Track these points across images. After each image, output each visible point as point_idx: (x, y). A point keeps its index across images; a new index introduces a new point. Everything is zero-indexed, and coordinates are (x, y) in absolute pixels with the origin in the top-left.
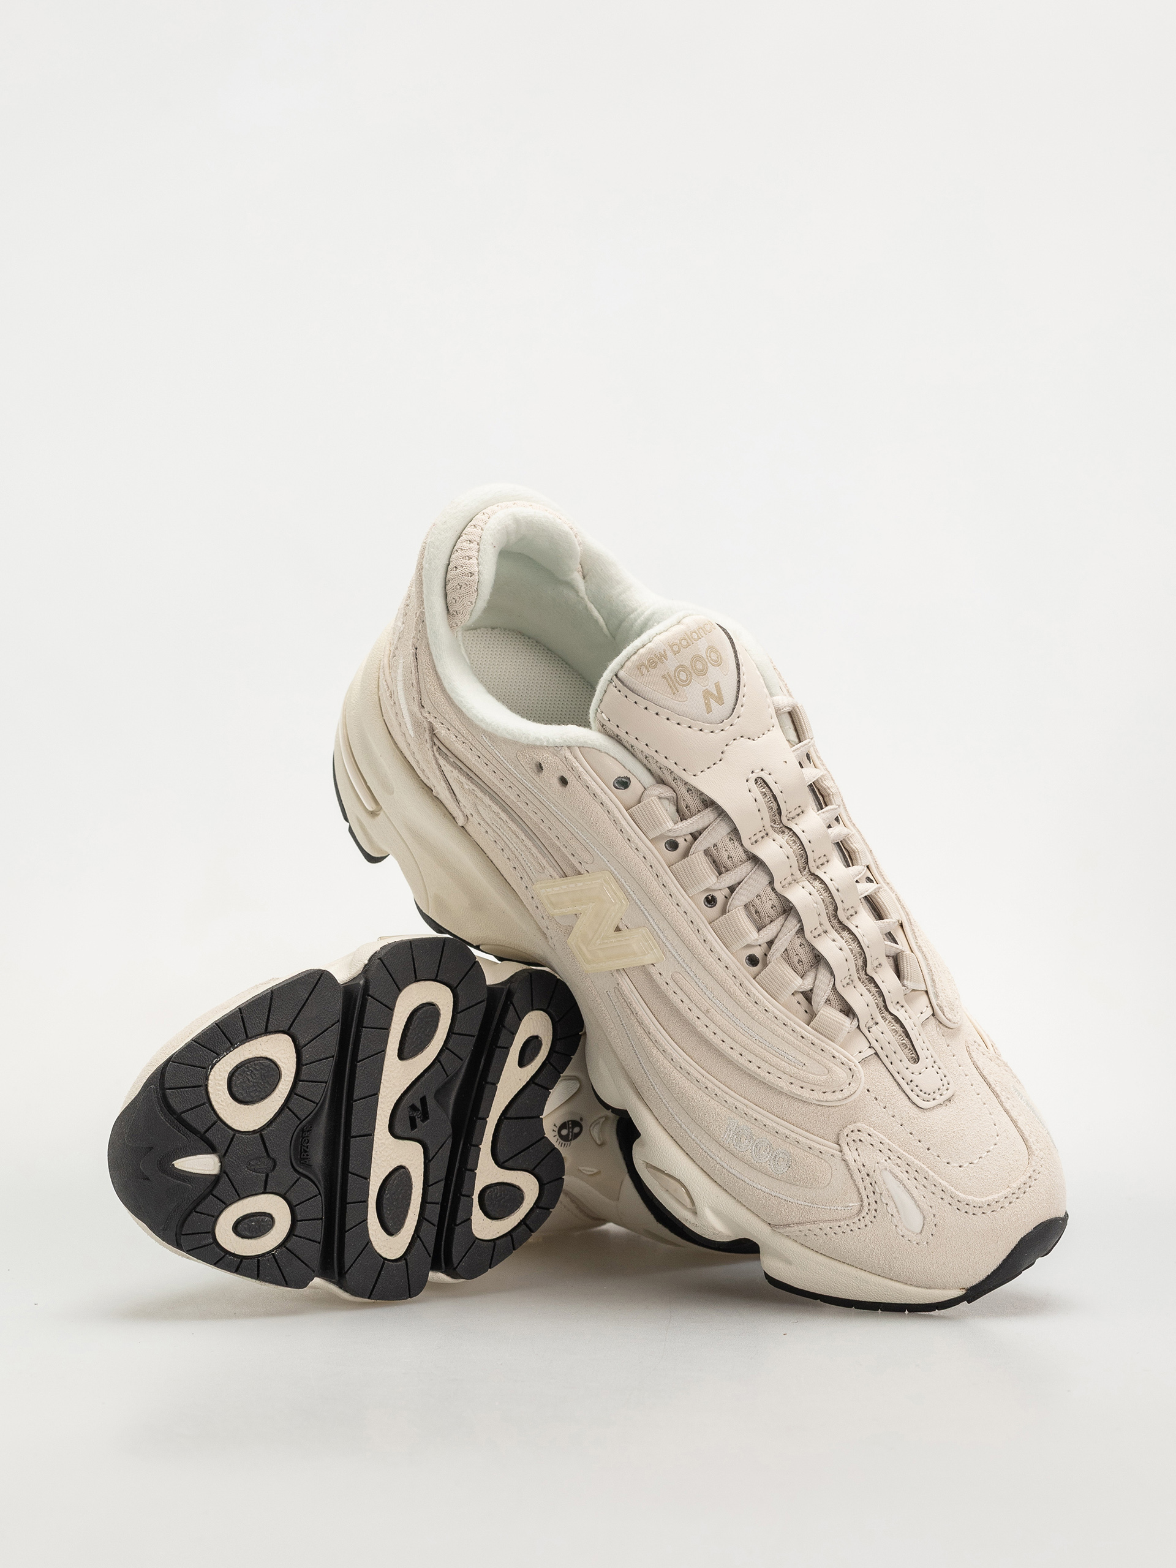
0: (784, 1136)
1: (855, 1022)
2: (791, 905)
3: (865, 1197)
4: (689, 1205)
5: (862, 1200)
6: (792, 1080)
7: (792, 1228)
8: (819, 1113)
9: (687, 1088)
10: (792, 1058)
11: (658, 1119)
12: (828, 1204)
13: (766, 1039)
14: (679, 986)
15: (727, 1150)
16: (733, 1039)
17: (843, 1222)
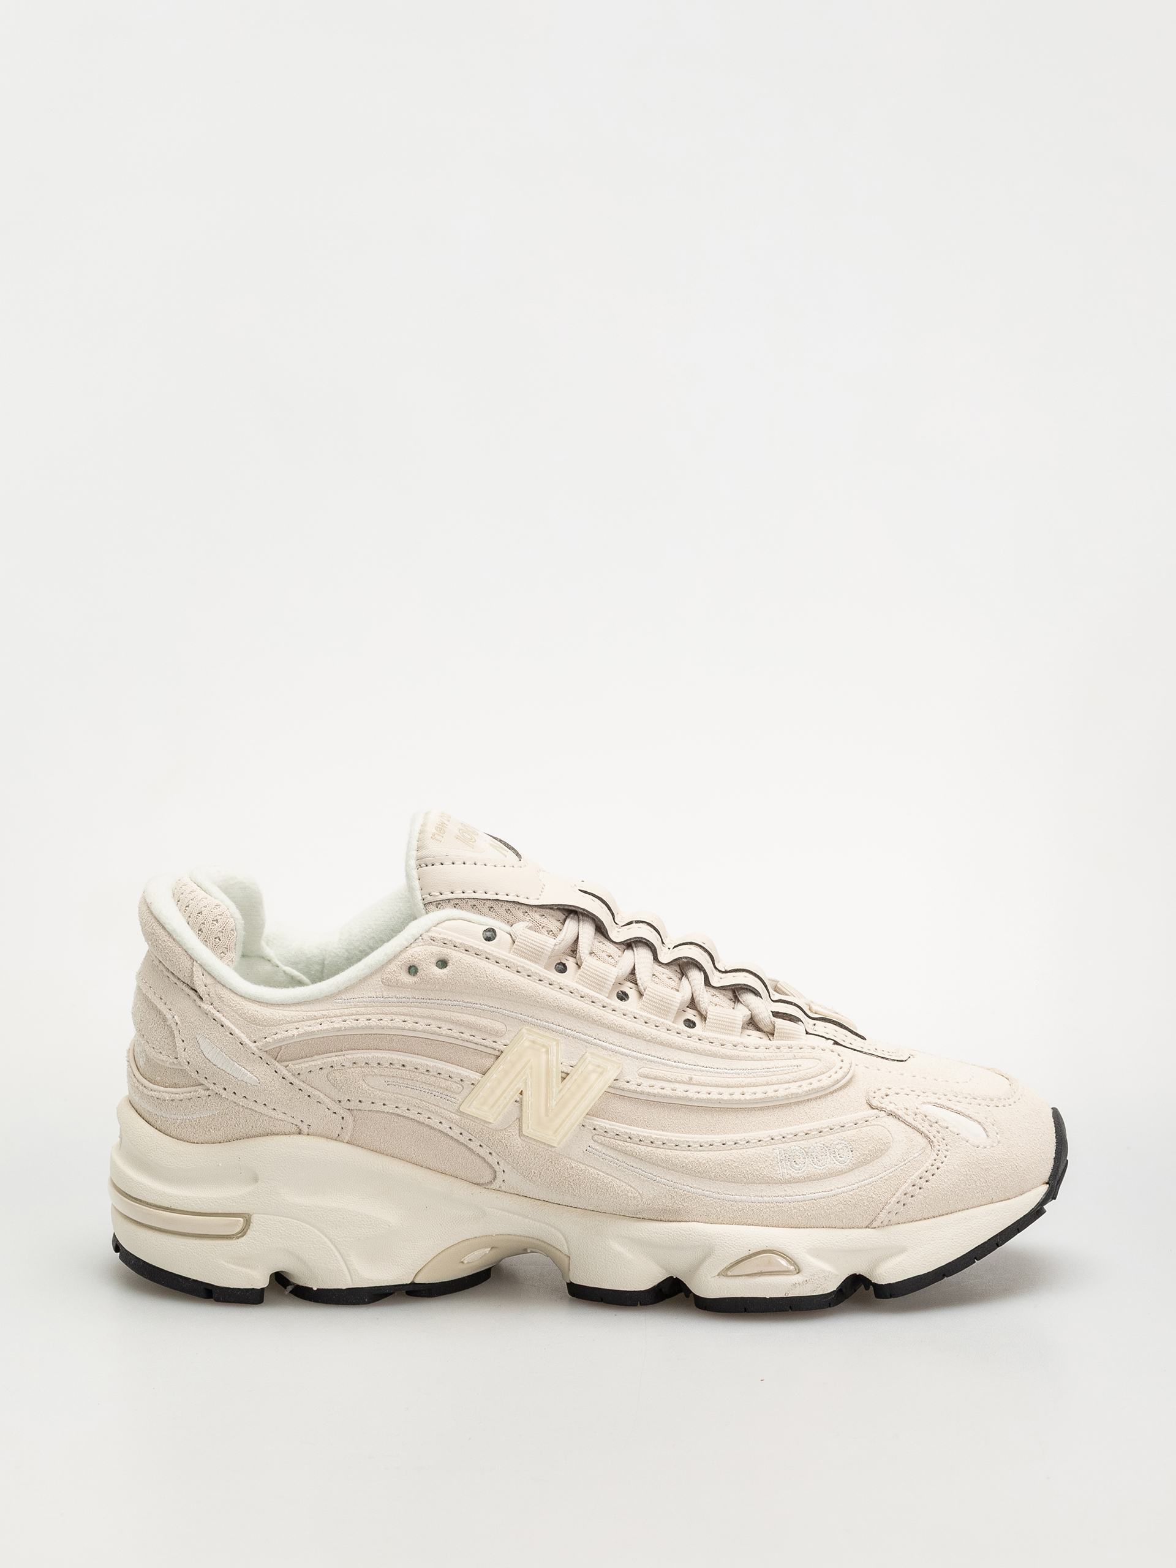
0: (828, 1130)
1: (802, 1026)
2: (684, 961)
3: (926, 1132)
4: (790, 1267)
5: (927, 1137)
6: (799, 1083)
7: (889, 1206)
8: (838, 1098)
9: (720, 1157)
10: (784, 1068)
11: (707, 1220)
12: (905, 1158)
13: (753, 1068)
14: (652, 1078)
15: (790, 1182)
16: (728, 1086)
17: (927, 1165)
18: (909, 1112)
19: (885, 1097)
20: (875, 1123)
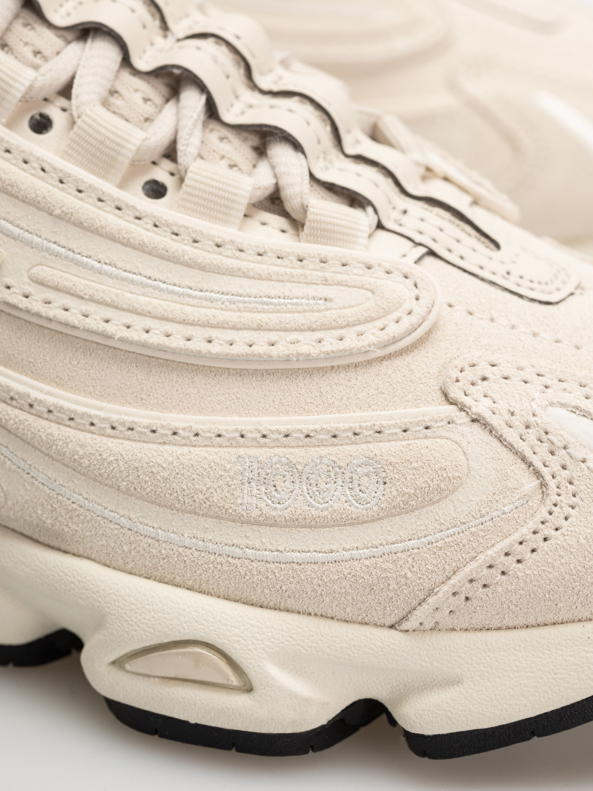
0: (350, 434)
1: (370, 209)
2: (176, 71)
3: (539, 465)
4: (234, 681)
5: (538, 474)
6: (318, 335)
7: (435, 598)
8: (390, 372)
9: (139, 455)
10: (299, 301)
11: (108, 562)
12: (483, 512)
13: (241, 291)
14: (50, 287)
15: (259, 524)
16: (185, 322)
17: (525, 531)
18: (516, 421)
19: (480, 382)
20: (444, 434)
